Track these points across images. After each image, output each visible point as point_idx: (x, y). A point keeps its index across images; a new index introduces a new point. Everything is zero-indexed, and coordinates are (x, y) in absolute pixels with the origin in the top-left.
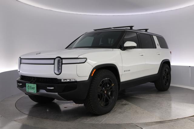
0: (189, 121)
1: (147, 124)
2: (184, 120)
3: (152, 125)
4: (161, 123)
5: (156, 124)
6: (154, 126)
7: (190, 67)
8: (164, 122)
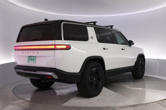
0: (158, 104)
1: (122, 107)
2: (154, 104)
3: (126, 108)
4: (134, 106)
5: (130, 107)
6: (128, 109)
7: (158, 59)
8: (137, 106)
